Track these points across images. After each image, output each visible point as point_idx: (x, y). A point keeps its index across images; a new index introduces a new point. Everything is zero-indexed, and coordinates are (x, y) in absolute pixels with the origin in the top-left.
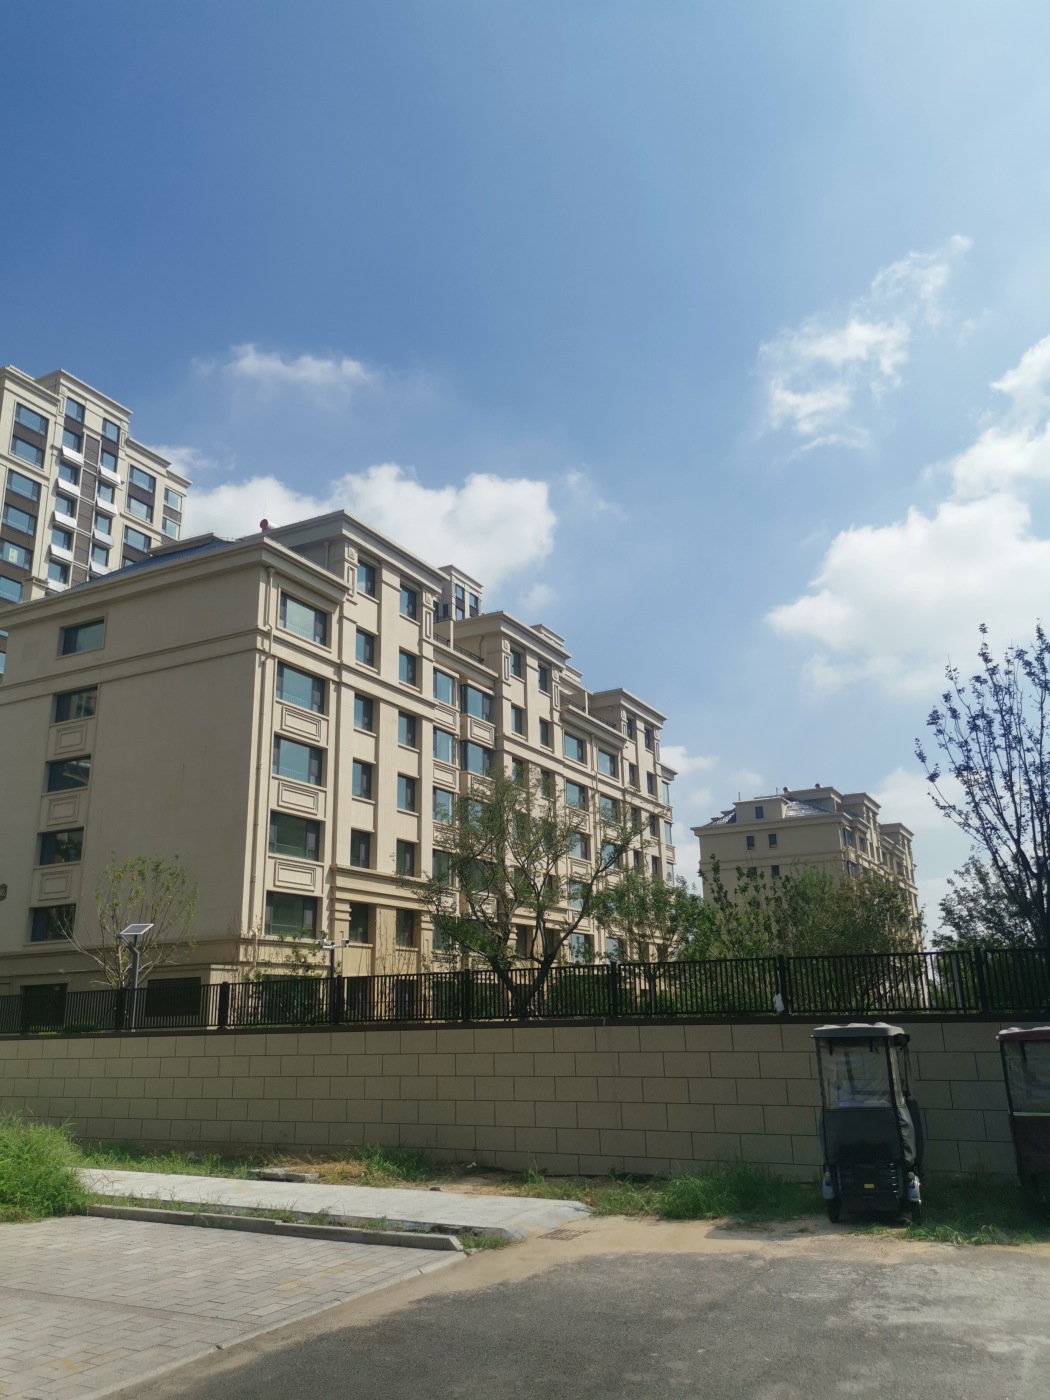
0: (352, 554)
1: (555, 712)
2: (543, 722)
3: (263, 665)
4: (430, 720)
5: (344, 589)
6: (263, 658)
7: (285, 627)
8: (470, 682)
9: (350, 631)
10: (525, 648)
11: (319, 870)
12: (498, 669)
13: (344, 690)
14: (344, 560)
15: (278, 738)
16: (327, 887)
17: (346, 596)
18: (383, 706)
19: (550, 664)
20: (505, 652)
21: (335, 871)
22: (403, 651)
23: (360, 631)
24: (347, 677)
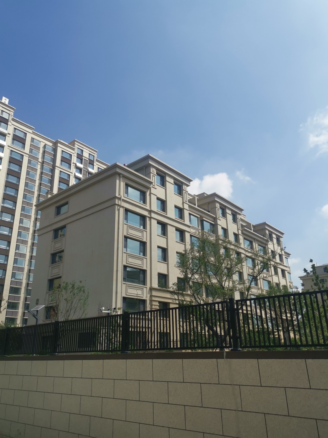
0: (154, 171)
1: (239, 230)
2: (235, 234)
3: (119, 210)
4: (189, 232)
5: (151, 183)
6: (119, 207)
7: (128, 196)
8: (204, 219)
9: (154, 198)
10: (226, 206)
11: (145, 289)
12: (215, 214)
13: (152, 220)
14: (151, 173)
15: (126, 238)
16: (149, 296)
17: (152, 185)
18: (169, 226)
19: (236, 213)
20: (217, 208)
21: (151, 289)
22: (176, 207)
23: (158, 199)
24: (153, 215)
